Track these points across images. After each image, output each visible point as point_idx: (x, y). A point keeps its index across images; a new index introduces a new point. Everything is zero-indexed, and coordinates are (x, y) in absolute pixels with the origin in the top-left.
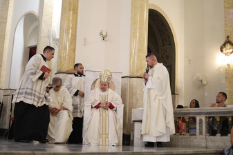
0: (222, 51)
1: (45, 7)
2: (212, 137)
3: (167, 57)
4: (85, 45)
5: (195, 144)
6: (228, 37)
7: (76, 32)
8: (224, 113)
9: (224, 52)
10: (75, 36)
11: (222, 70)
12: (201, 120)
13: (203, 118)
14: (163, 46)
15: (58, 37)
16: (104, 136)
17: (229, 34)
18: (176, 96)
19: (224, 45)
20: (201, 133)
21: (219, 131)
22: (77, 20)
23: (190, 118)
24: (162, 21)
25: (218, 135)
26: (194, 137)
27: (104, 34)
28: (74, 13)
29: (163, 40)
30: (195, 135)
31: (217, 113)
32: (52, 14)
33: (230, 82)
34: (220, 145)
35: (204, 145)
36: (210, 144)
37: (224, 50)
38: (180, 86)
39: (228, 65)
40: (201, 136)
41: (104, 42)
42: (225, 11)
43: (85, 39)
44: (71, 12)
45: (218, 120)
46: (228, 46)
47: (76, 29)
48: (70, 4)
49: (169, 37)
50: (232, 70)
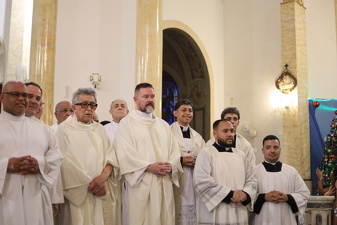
0: (278, 87)
1: (12, 28)
3: (199, 95)
6: (287, 66)
9: (281, 87)
10: (52, 84)
11: (278, 114)
14: (193, 78)
17: (287, 62)
19: (281, 77)
22: (54, 59)
24: (188, 43)
27: (96, 79)
28: (48, 49)
29: (192, 71)
32: (22, 40)
33: (290, 133)
37: (280, 85)
39: (287, 108)
42: (283, 27)
43: (67, 88)
44: (46, 47)
46: (287, 79)
47: (53, 73)
49: (200, 66)
50: (294, 116)
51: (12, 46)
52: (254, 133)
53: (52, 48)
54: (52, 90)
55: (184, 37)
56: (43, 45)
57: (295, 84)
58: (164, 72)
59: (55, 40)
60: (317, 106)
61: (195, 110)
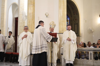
2: (96, 61)
3: (76, 20)
5: (89, 63)
7: (34, 14)
10: (34, 16)
12: (91, 53)
13: (92, 52)
14: (74, 15)
15: (27, 15)
18: (80, 37)
20: (91, 59)
21: (99, 58)
22: (34, 9)
23: (86, 52)
25: (99, 60)
26: (88, 60)
28: (33, 6)
29: (74, 12)
31: (98, 50)
32: (24, 4)
35: (92, 64)
36: (95, 64)
38: (82, 32)
40: (91, 60)
41: (47, 18)
43: (39, 17)
44: (32, 5)
45: (99, 53)
47: (34, 13)
48: (31, 2)
49: (76, 11)
51: (21, 6)
52: (93, 31)
53: (34, 5)
54: (34, 18)
55: (71, 2)
56: (31, 5)
58: (67, 15)
59: (35, 3)
61: (75, 24)
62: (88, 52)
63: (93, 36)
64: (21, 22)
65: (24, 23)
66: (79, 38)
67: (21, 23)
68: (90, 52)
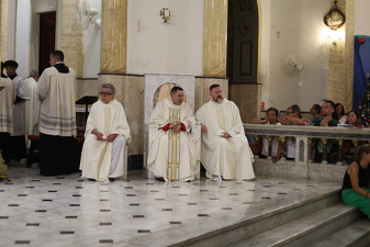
0: (326, 23)
2: (316, 164)
3: (246, 28)
4: (139, 31)
5: (294, 173)
6: (336, 2)
7: (126, 12)
8: (334, 135)
9: (329, 23)
11: (324, 50)
12: (302, 142)
13: (305, 139)
14: (241, 11)
16: (174, 166)
18: (259, 86)
19: (330, 14)
20: (301, 159)
21: (325, 157)
25: (324, 162)
26: (292, 163)
27: (167, 14)
30: (293, 159)
31: (324, 134)
33: (335, 69)
34: (327, 175)
35: (305, 175)
36: (313, 174)
37: (328, 21)
38: (264, 71)
39: (334, 44)
40: (301, 163)
41: (165, 26)
43: (139, 22)
45: (325, 143)
46: (336, 16)
47: (126, 7)
50: (341, 52)
52: (300, 67)
54: (126, 24)
57: (344, 21)
60: (363, 43)
61: (242, 43)
62: (294, 139)
63: (301, 84)
64: (69, 31)
65: (80, 35)
66: (256, 90)
67: (71, 35)
68: (298, 139)
